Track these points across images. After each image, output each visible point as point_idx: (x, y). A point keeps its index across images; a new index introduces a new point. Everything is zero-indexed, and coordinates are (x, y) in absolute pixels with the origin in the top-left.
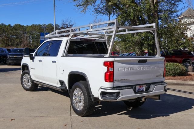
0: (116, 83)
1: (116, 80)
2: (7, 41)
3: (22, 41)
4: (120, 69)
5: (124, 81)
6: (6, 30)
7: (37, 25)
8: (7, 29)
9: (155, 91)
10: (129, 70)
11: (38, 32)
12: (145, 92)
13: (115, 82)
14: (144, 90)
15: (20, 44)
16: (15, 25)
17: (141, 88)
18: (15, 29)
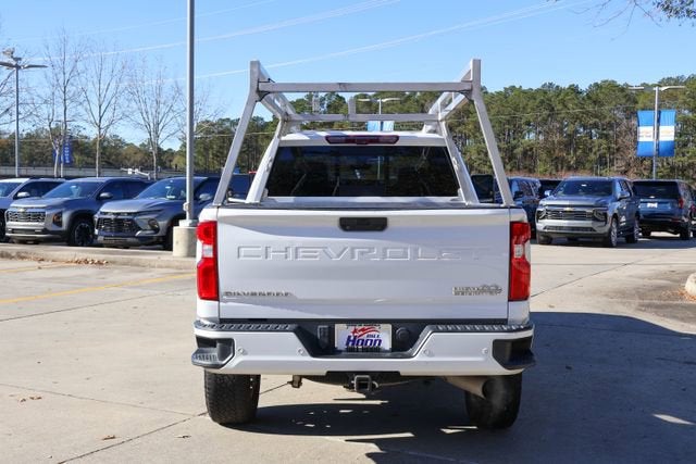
0: (230, 304)
1: (227, 294)
2: (561, 150)
3: (618, 150)
4: (242, 249)
5: (267, 298)
6: (560, 107)
7: (682, 77)
8: (563, 102)
9: (431, 355)
10: (291, 258)
11: (688, 109)
12: (389, 354)
13: (226, 301)
14: (387, 344)
15: (612, 161)
16: (596, 84)
17: (365, 337)
18: (595, 102)
